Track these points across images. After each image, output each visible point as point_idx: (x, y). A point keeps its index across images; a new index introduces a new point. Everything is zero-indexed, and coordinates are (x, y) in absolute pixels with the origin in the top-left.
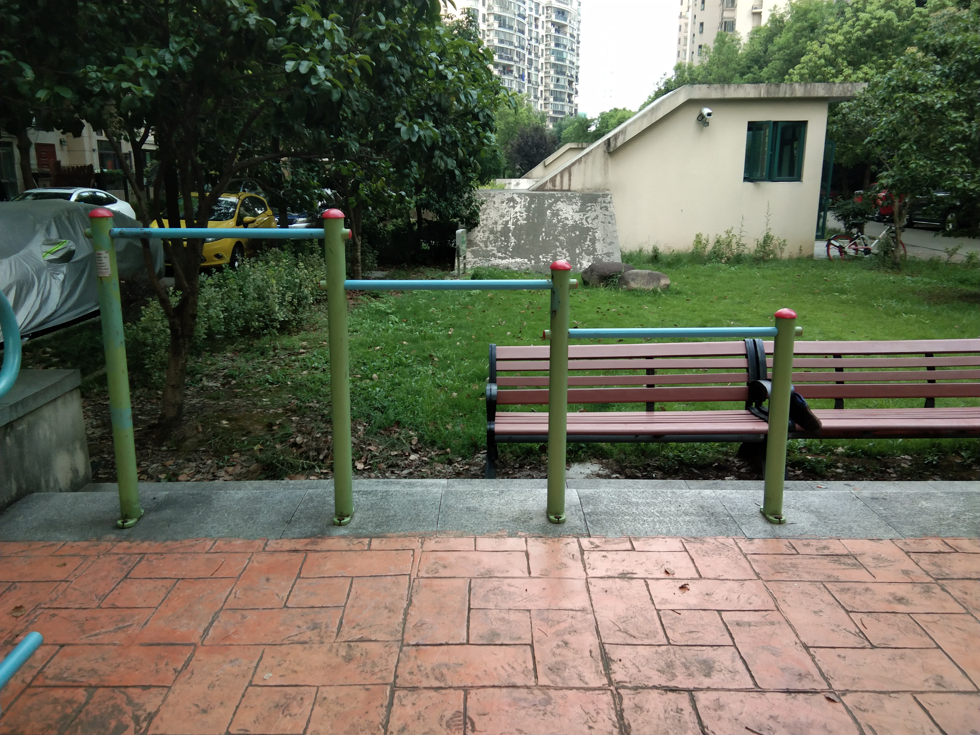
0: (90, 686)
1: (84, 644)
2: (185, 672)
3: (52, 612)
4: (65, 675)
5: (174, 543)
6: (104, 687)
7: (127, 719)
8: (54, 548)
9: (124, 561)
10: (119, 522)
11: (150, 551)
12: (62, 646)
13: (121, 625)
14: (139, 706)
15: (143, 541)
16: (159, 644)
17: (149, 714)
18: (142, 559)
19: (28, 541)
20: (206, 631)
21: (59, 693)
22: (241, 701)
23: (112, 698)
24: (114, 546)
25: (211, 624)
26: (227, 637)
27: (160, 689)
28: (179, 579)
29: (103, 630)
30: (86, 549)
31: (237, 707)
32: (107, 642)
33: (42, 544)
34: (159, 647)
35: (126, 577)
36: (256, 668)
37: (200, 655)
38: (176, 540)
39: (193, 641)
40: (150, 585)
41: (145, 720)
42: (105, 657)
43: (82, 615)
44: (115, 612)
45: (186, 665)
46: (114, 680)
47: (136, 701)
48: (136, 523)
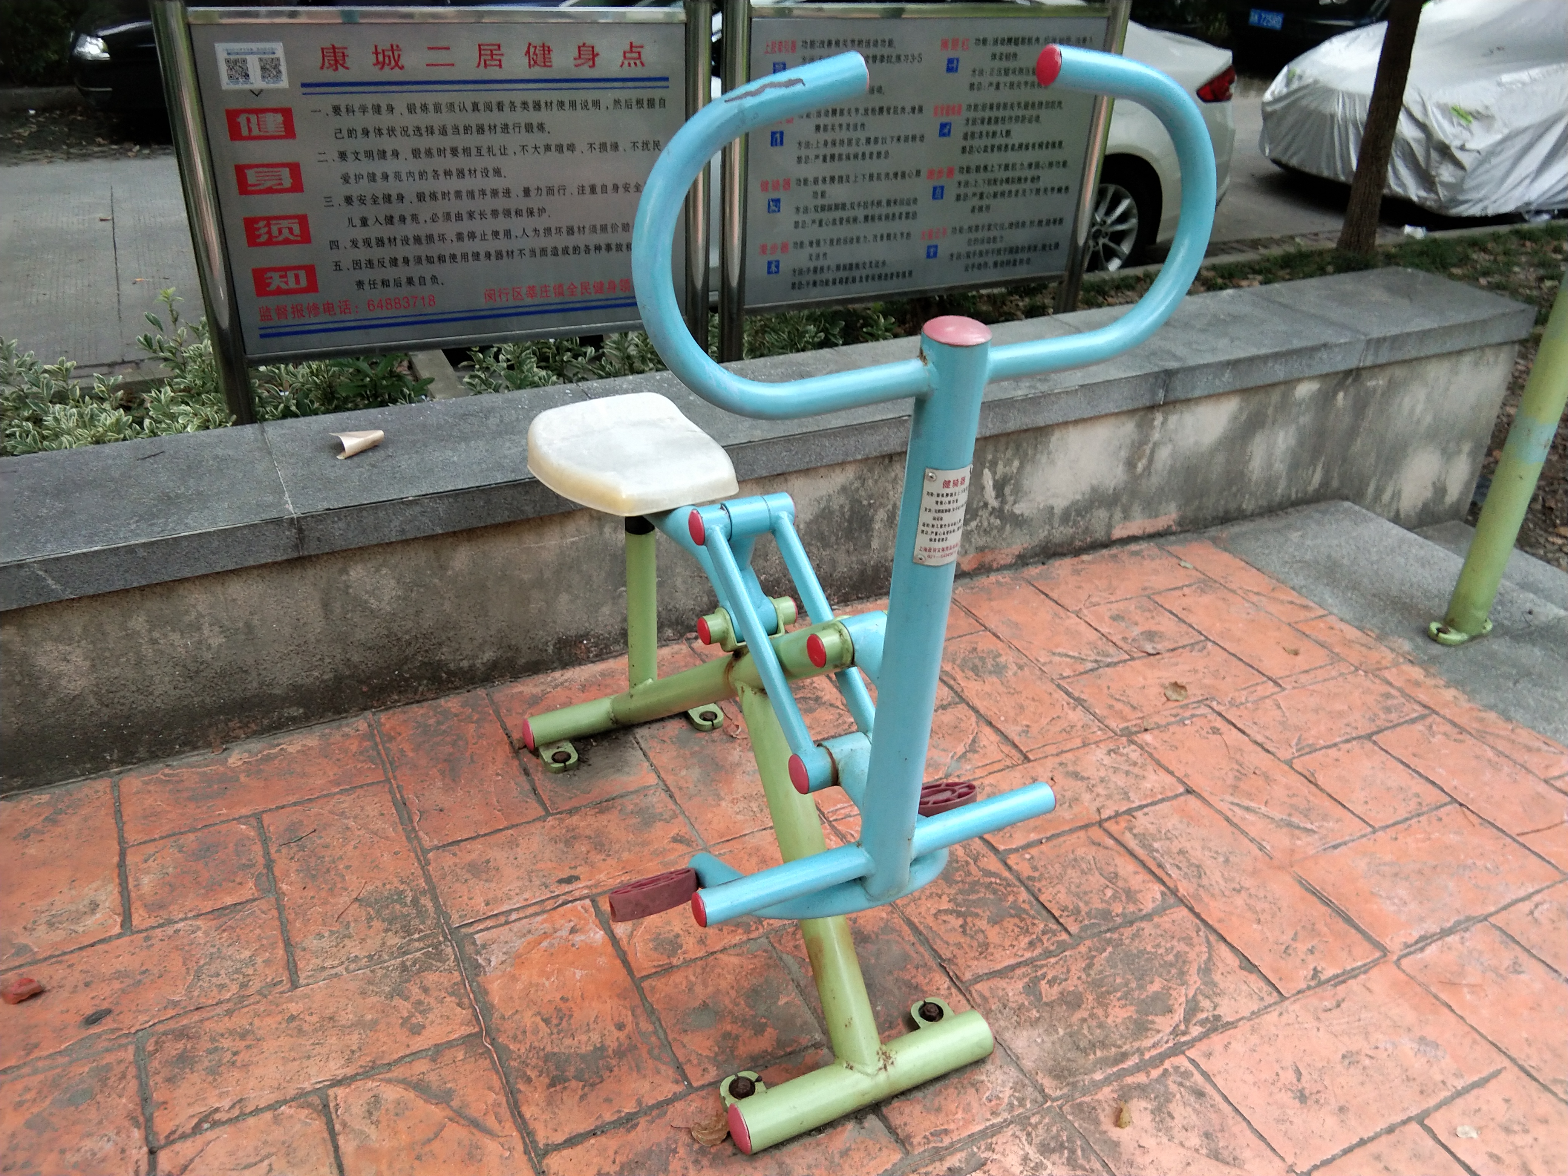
0: (1174, 892)
1: (1220, 812)
2: (1329, 990)
3: (1219, 723)
4: (1156, 845)
5: (1501, 723)
6: (1191, 909)
7: (1180, 998)
8: (1303, 615)
9: (1389, 702)
10: (1434, 626)
11: (1446, 712)
12: (1189, 791)
13: (1295, 820)
14: (1211, 989)
15: (1447, 686)
16: (1327, 902)
17: (1217, 1018)
18: (1423, 717)
19: (1278, 580)
20: (1425, 940)
21: (1126, 868)
22: (1377, 1136)
23: (1188, 941)
24: (1396, 665)
25: (1445, 933)
26: (1451, 984)
27: (1266, 988)
28: (1454, 800)
29: (1263, 809)
30: (1348, 643)
31: (1362, 1142)
32: (1252, 834)
33: (1294, 596)
34: (1324, 909)
35: (1369, 737)
36: (1459, 1094)
37: (1378, 979)
38: (1509, 719)
39: (1387, 942)
40: (1398, 777)
41: (1202, 1023)
42: (1232, 859)
43: (1255, 758)
44: (1305, 789)
45: (1340, 980)
46: (1213, 910)
47: (1217, 977)
48: (1463, 643)
